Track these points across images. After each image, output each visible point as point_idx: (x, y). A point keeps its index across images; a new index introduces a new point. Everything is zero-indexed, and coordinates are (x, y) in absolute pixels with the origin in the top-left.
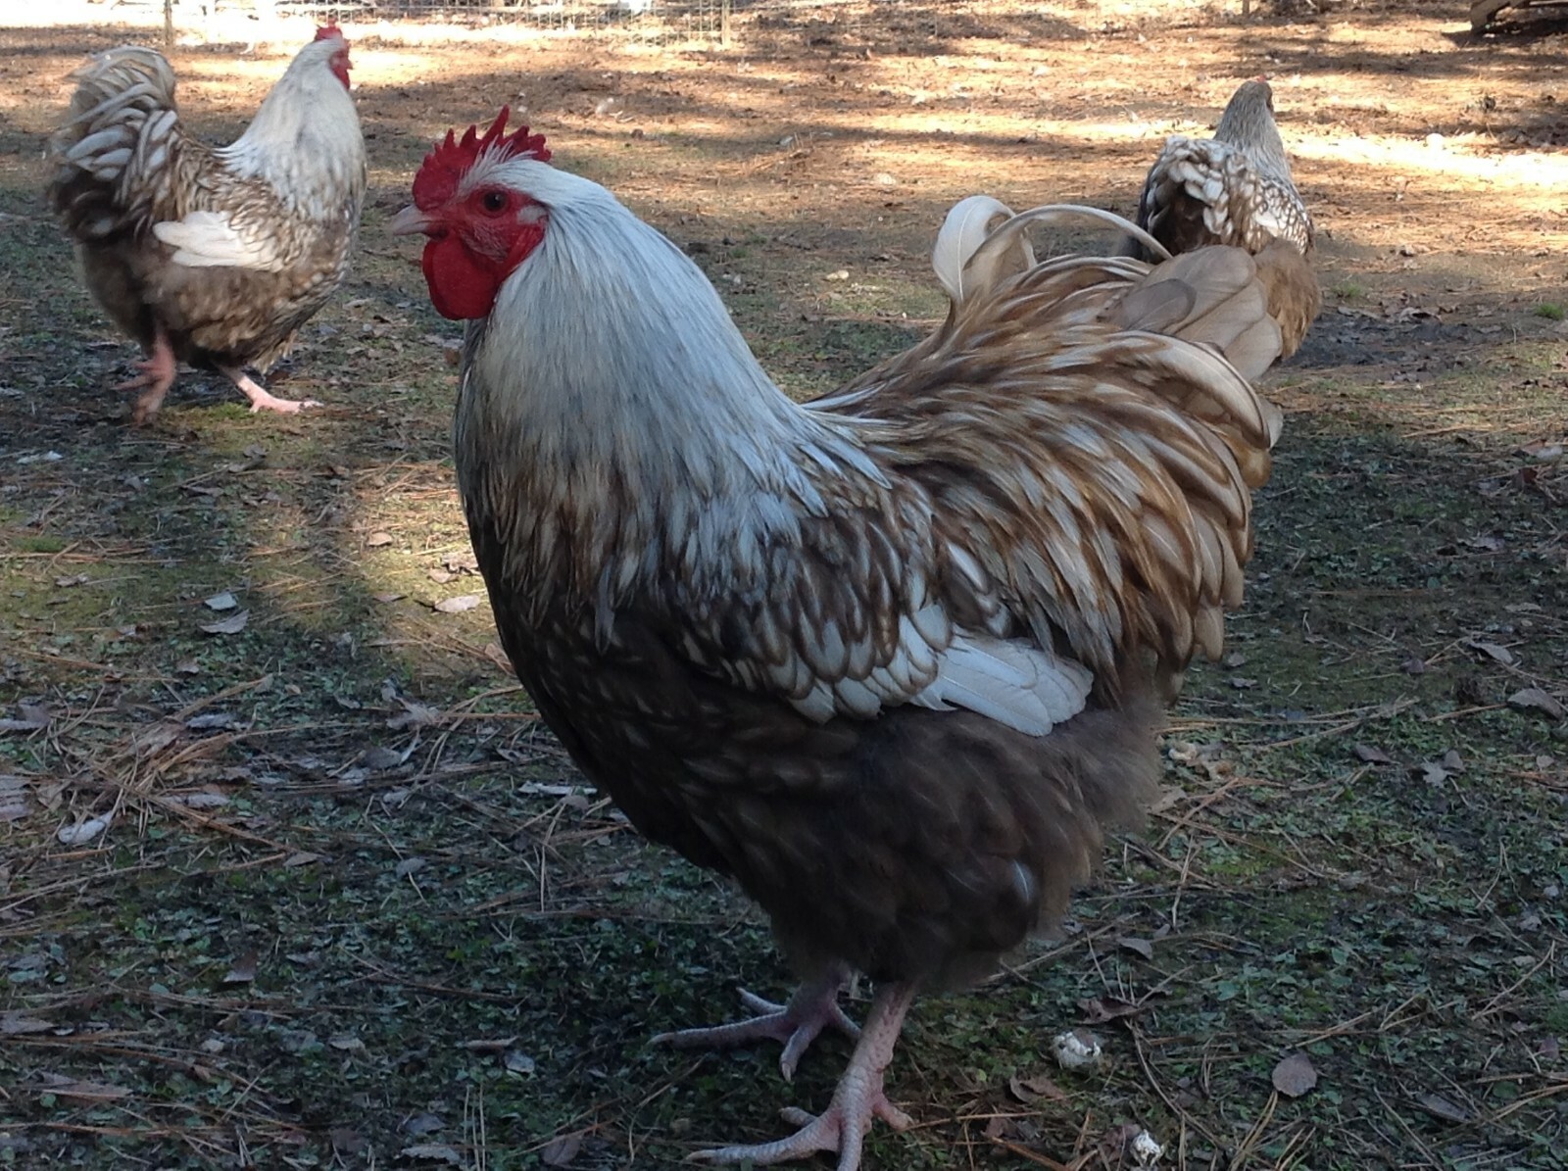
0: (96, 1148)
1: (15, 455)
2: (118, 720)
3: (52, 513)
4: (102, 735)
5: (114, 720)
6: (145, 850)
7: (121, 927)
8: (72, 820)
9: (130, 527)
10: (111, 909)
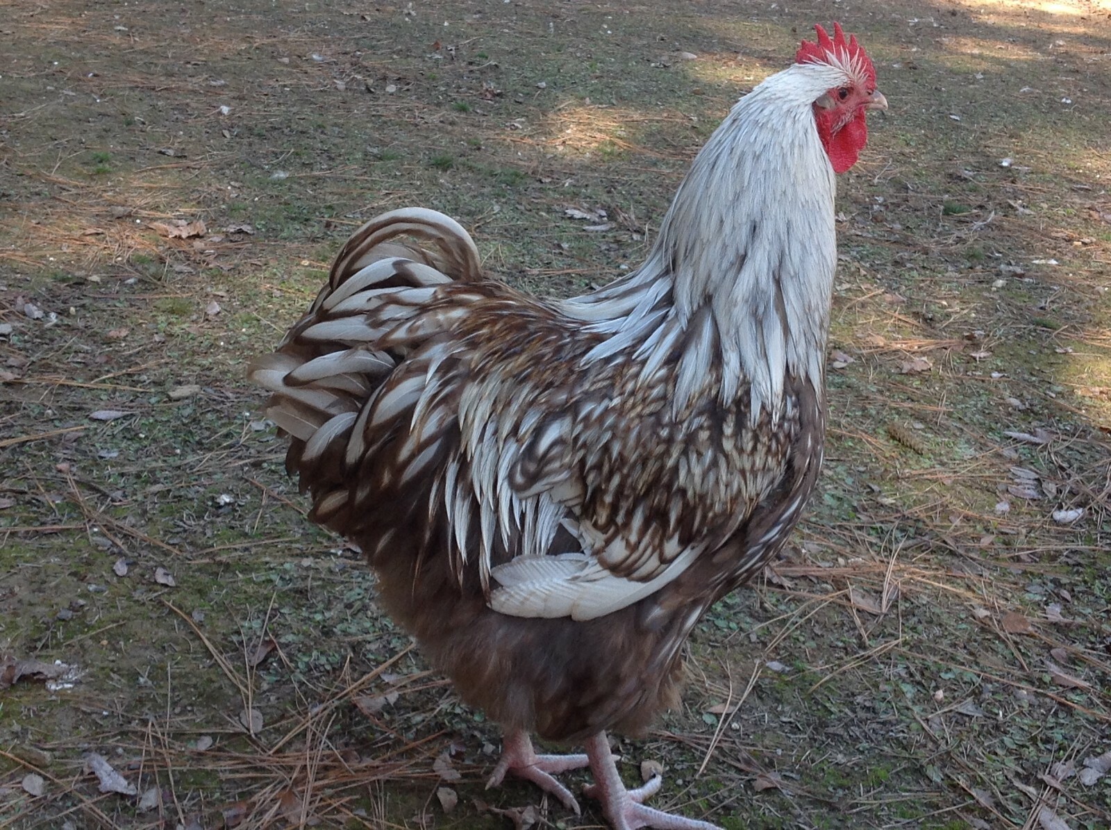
0: (1072, 715)
1: (1031, 257)
2: (1088, 449)
3: (1052, 302)
4: (1079, 457)
5: (1085, 448)
6: (1101, 537)
7: (1085, 582)
8: (1060, 508)
9: (1097, 320)
10: (1081, 569)
